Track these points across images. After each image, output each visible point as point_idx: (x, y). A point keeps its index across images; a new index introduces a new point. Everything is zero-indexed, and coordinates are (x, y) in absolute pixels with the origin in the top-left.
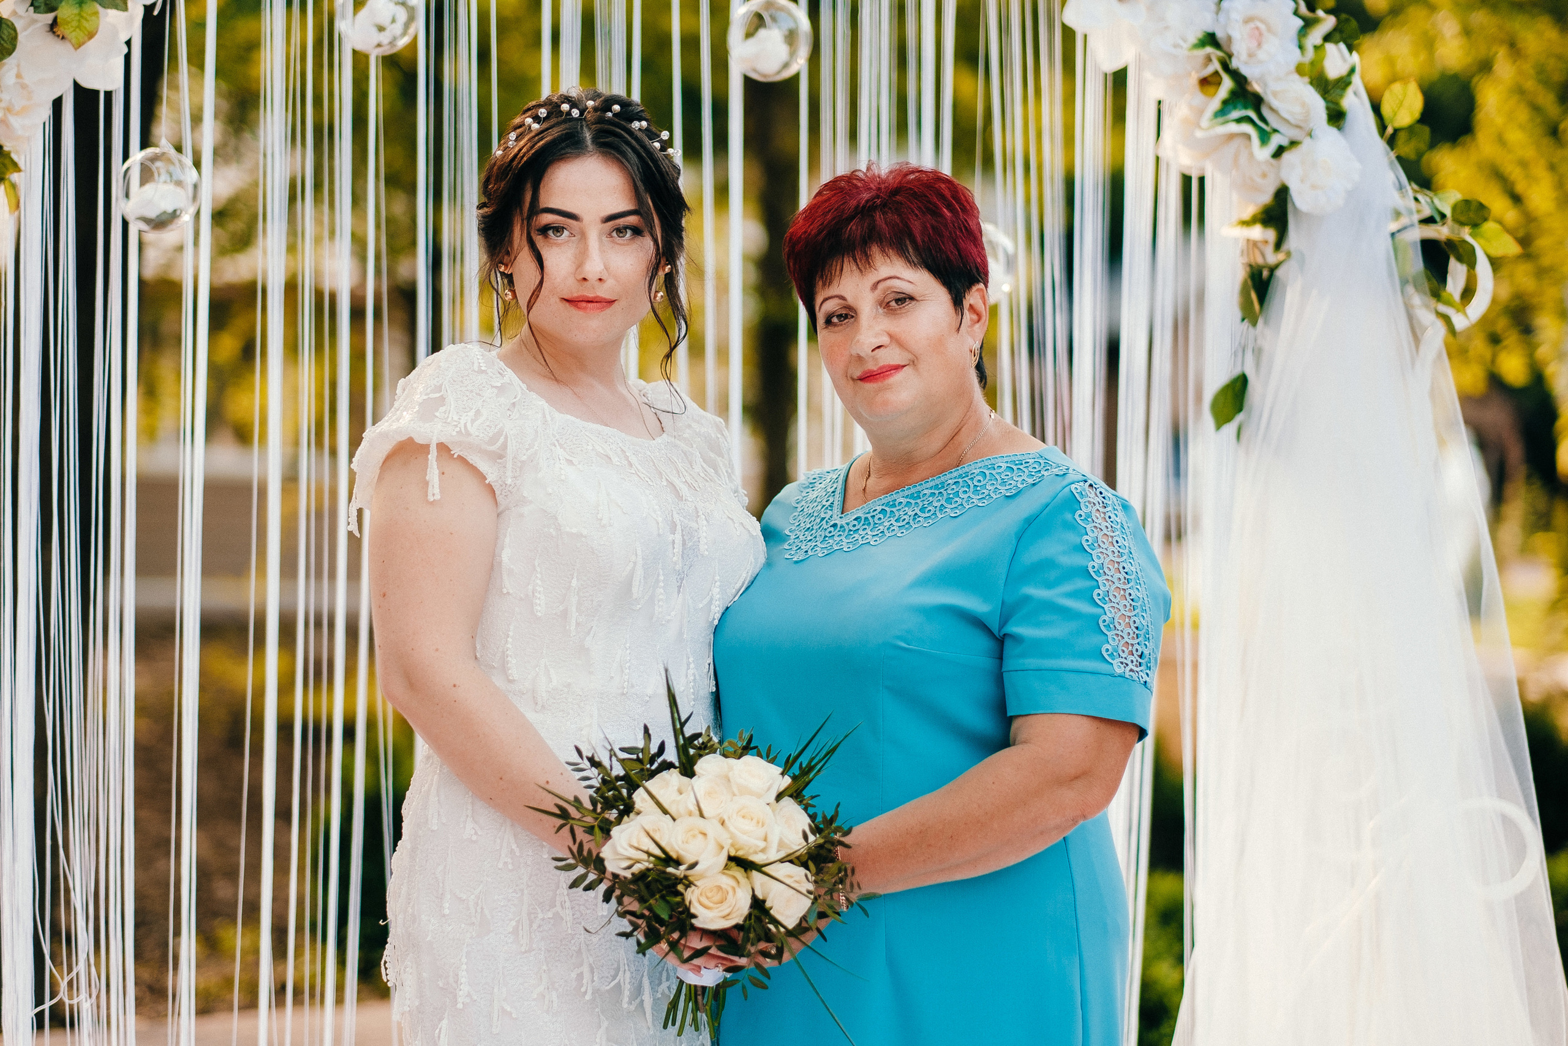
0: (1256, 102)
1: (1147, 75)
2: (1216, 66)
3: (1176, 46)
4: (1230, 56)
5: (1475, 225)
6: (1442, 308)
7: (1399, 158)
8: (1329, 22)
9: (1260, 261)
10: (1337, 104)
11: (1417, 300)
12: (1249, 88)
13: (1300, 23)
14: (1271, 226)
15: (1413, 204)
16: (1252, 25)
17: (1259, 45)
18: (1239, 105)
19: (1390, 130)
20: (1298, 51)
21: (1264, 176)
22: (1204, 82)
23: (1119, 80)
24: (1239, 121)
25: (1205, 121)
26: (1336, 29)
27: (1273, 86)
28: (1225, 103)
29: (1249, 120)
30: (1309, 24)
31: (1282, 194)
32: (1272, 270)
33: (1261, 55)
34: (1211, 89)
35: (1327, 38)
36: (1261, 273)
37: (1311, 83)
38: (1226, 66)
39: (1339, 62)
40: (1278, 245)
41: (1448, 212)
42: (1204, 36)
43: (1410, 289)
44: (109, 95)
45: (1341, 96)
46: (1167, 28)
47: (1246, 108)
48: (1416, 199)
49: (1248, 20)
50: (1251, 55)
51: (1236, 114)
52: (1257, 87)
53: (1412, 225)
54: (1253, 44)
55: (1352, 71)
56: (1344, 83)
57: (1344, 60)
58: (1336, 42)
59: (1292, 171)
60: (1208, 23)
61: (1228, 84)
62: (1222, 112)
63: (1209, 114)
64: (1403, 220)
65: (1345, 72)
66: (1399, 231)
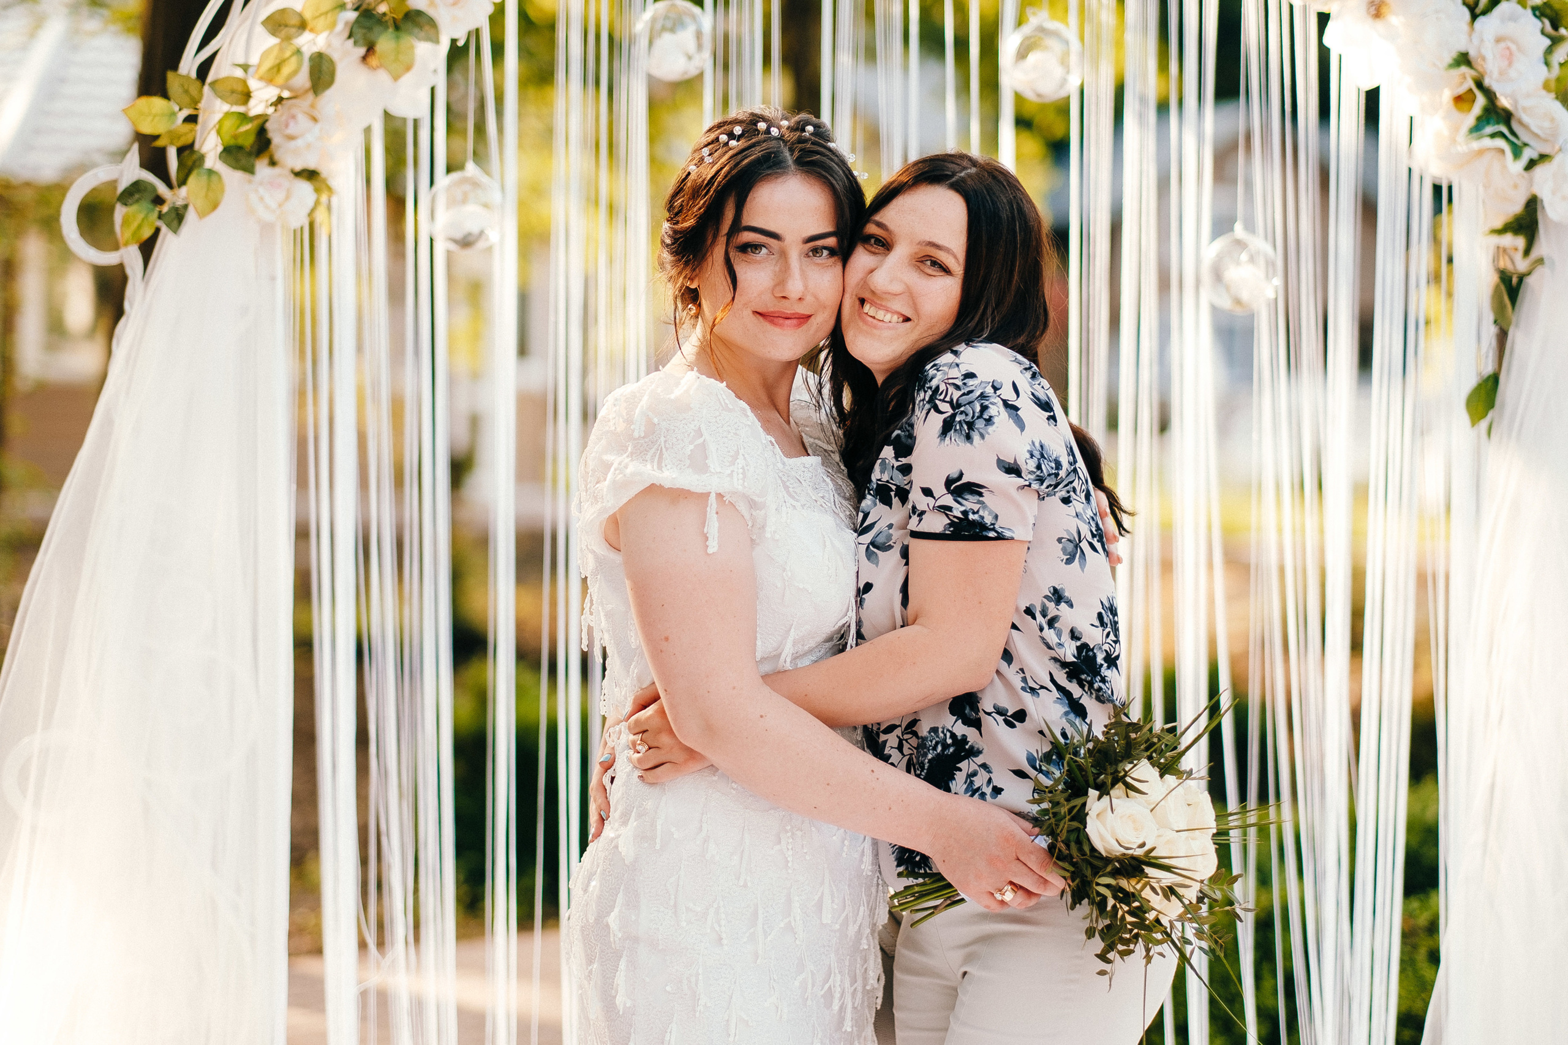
0: (1506, 117)
1: (1401, 94)
2: (1470, 84)
3: (1431, 65)
4: (1482, 76)
9: (1509, 267)
12: (1498, 104)
13: (1548, 42)
14: (1522, 234)
16: (1502, 45)
17: (1510, 64)
18: (1492, 121)
20: (1545, 68)
21: (1516, 186)
22: (1458, 99)
23: (1372, 98)
24: (1493, 136)
25: (1461, 137)
27: (1523, 103)
28: (1479, 119)
29: (1502, 135)
30: (1554, 42)
31: (1533, 204)
32: (1523, 275)
33: (1513, 73)
34: (1465, 106)
36: (1511, 281)
37: (1557, 98)
38: (1478, 85)
40: (1527, 252)
42: (1458, 56)
46: (1423, 49)
47: (1498, 123)
49: (1499, 40)
50: (1501, 73)
51: (1489, 129)
52: (1504, 102)
54: (1506, 63)
59: (1543, 182)
60: (1461, 44)
61: (1481, 101)
62: (1477, 128)
63: (1464, 130)
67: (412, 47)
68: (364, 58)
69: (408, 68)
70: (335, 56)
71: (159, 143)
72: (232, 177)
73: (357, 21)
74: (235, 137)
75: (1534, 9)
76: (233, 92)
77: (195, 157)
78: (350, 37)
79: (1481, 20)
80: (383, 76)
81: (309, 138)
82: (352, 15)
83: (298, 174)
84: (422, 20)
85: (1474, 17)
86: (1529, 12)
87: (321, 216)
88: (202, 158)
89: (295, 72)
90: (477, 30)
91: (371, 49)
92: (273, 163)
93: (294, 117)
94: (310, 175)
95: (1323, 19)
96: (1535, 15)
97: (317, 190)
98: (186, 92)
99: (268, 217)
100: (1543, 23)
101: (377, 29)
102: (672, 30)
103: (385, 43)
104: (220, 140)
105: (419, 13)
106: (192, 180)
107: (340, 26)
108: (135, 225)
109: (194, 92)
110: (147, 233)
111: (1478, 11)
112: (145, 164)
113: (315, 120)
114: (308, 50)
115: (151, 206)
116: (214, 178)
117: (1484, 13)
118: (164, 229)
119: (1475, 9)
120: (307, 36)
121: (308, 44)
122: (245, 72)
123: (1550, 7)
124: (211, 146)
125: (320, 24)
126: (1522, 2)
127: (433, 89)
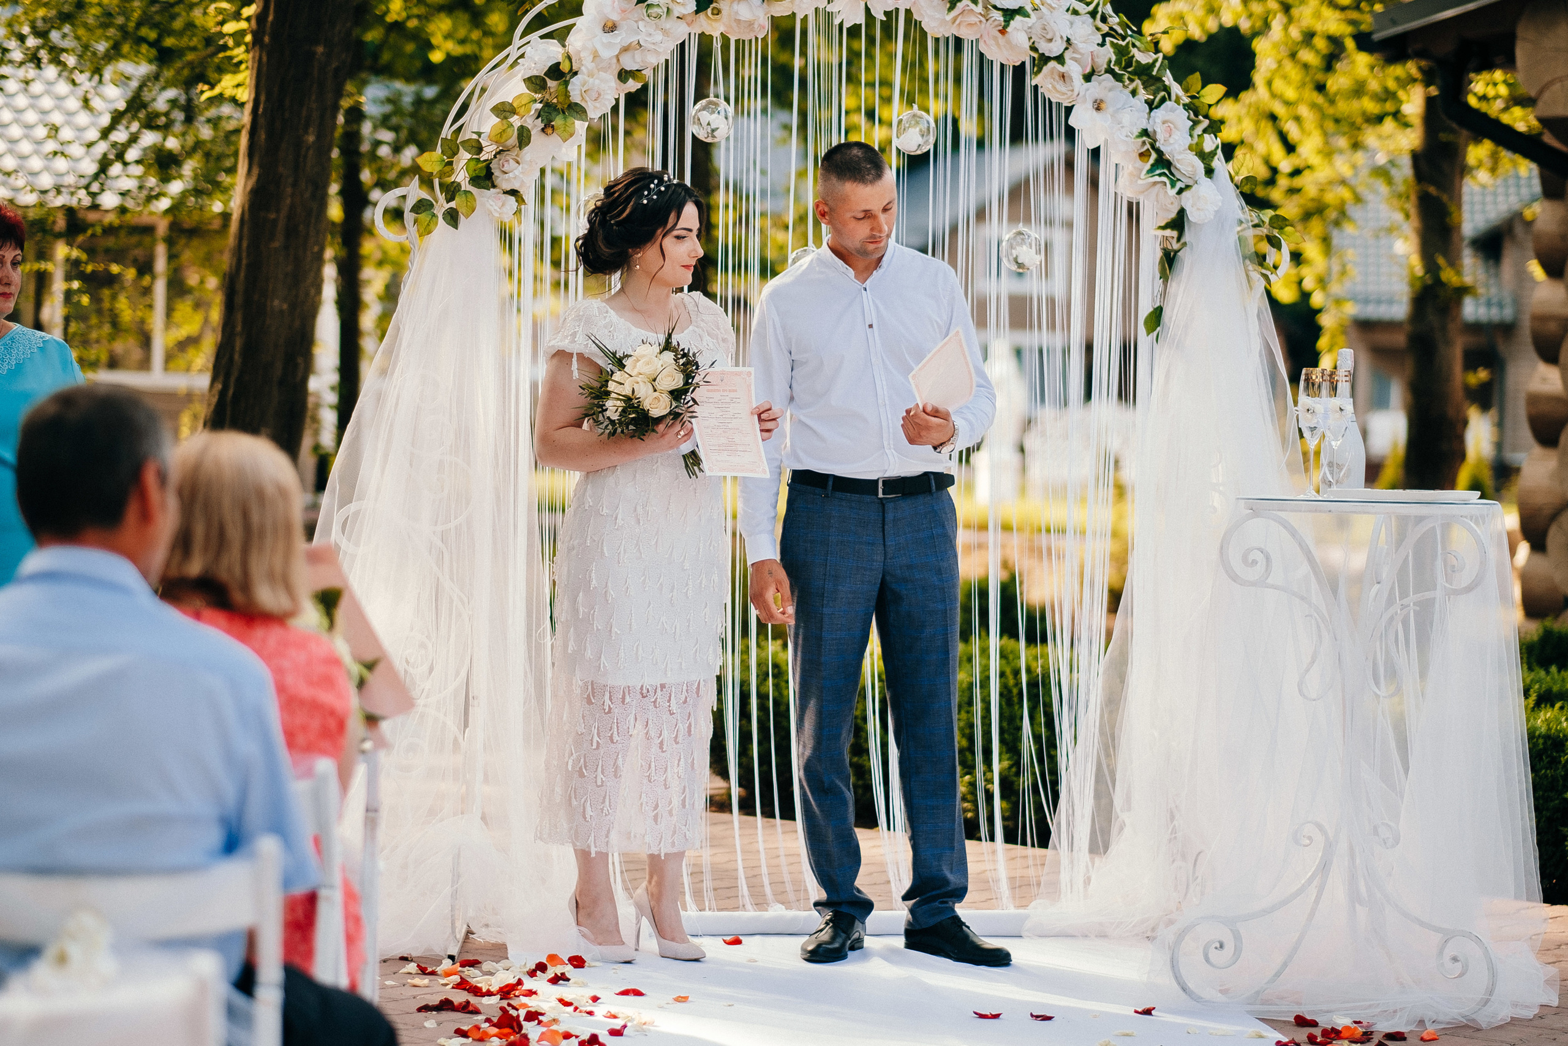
0: (1168, 164)
1: (1111, 151)
2: (1148, 146)
3: (1126, 136)
4: (1155, 141)
5: (1281, 229)
6: (1264, 271)
7: (1241, 193)
8: (1206, 123)
9: (1169, 247)
10: (1209, 165)
11: (1250, 268)
12: (1165, 158)
13: (1191, 124)
14: (1175, 229)
15: (1249, 218)
16: (1166, 124)
17: (1170, 135)
18: (1160, 167)
19: (1237, 179)
20: (1189, 138)
21: (1172, 203)
22: (1141, 155)
23: (1095, 153)
24: (1160, 175)
25: (1142, 176)
26: (1209, 126)
27: (1177, 157)
28: (1152, 165)
29: (1165, 175)
30: (1195, 123)
31: (1182, 212)
32: (1176, 252)
33: (1171, 141)
34: (1146, 159)
35: (1205, 131)
36: (1170, 255)
37: (1197, 155)
38: (1153, 146)
39: (1211, 143)
40: (1179, 239)
41: (1267, 220)
42: (1142, 131)
43: (1248, 262)
45: (1211, 160)
46: (1122, 127)
47: (1163, 168)
48: (1251, 216)
49: (1164, 122)
50: (1166, 141)
51: (1158, 172)
52: (1169, 158)
53: (1249, 228)
54: (1168, 135)
55: (1218, 148)
56: (1213, 154)
57: (1214, 143)
58: (1210, 134)
59: (1188, 201)
60: (1143, 124)
61: (1154, 156)
62: (1151, 171)
63: (1144, 172)
64: (1244, 226)
65: (1213, 148)
66: (1242, 231)
67: (572, 123)
68: (543, 130)
69: (571, 135)
70: (530, 128)
72: (477, 194)
73: (541, 109)
74: (475, 171)
75: (1184, 105)
76: (473, 147)
78: (537, 118)
79: (1154, 110)
80: (555, 138)
81: (517, 172)
82: (539, 106)
83: (506, 192)
84: (577, 109)
85: (1151, 109)
86: (1181, 106)
88: (460, 185)
89: (510, 137)
90: (605, 113)
91: (549, 124)
92: (494, 186)
93: (506, 161)
94: (513, 193)
95: (1069, 110)
96: (1185, 109)
97: (517, 201)
98: (449, 147)
100: (1188, 113)
101: (552, 113)
103: (558, 122)
104: (467, 175)
105: (576, 104)
106: (457, 197)
107: (533, 112)
109: (454, 148)
111: (1154, 106)
113: (518, 162)
114: (517, 125)
116: (467, 196)
117: (1157, 107)
119: (1151, 106)
120: (516, 117)
121: (517, 122)
122: (480, 137)
123: (1193, 104)
124: (461, 176)
125: (522, 111)
126: (1177, 101)
127: (580, 147)
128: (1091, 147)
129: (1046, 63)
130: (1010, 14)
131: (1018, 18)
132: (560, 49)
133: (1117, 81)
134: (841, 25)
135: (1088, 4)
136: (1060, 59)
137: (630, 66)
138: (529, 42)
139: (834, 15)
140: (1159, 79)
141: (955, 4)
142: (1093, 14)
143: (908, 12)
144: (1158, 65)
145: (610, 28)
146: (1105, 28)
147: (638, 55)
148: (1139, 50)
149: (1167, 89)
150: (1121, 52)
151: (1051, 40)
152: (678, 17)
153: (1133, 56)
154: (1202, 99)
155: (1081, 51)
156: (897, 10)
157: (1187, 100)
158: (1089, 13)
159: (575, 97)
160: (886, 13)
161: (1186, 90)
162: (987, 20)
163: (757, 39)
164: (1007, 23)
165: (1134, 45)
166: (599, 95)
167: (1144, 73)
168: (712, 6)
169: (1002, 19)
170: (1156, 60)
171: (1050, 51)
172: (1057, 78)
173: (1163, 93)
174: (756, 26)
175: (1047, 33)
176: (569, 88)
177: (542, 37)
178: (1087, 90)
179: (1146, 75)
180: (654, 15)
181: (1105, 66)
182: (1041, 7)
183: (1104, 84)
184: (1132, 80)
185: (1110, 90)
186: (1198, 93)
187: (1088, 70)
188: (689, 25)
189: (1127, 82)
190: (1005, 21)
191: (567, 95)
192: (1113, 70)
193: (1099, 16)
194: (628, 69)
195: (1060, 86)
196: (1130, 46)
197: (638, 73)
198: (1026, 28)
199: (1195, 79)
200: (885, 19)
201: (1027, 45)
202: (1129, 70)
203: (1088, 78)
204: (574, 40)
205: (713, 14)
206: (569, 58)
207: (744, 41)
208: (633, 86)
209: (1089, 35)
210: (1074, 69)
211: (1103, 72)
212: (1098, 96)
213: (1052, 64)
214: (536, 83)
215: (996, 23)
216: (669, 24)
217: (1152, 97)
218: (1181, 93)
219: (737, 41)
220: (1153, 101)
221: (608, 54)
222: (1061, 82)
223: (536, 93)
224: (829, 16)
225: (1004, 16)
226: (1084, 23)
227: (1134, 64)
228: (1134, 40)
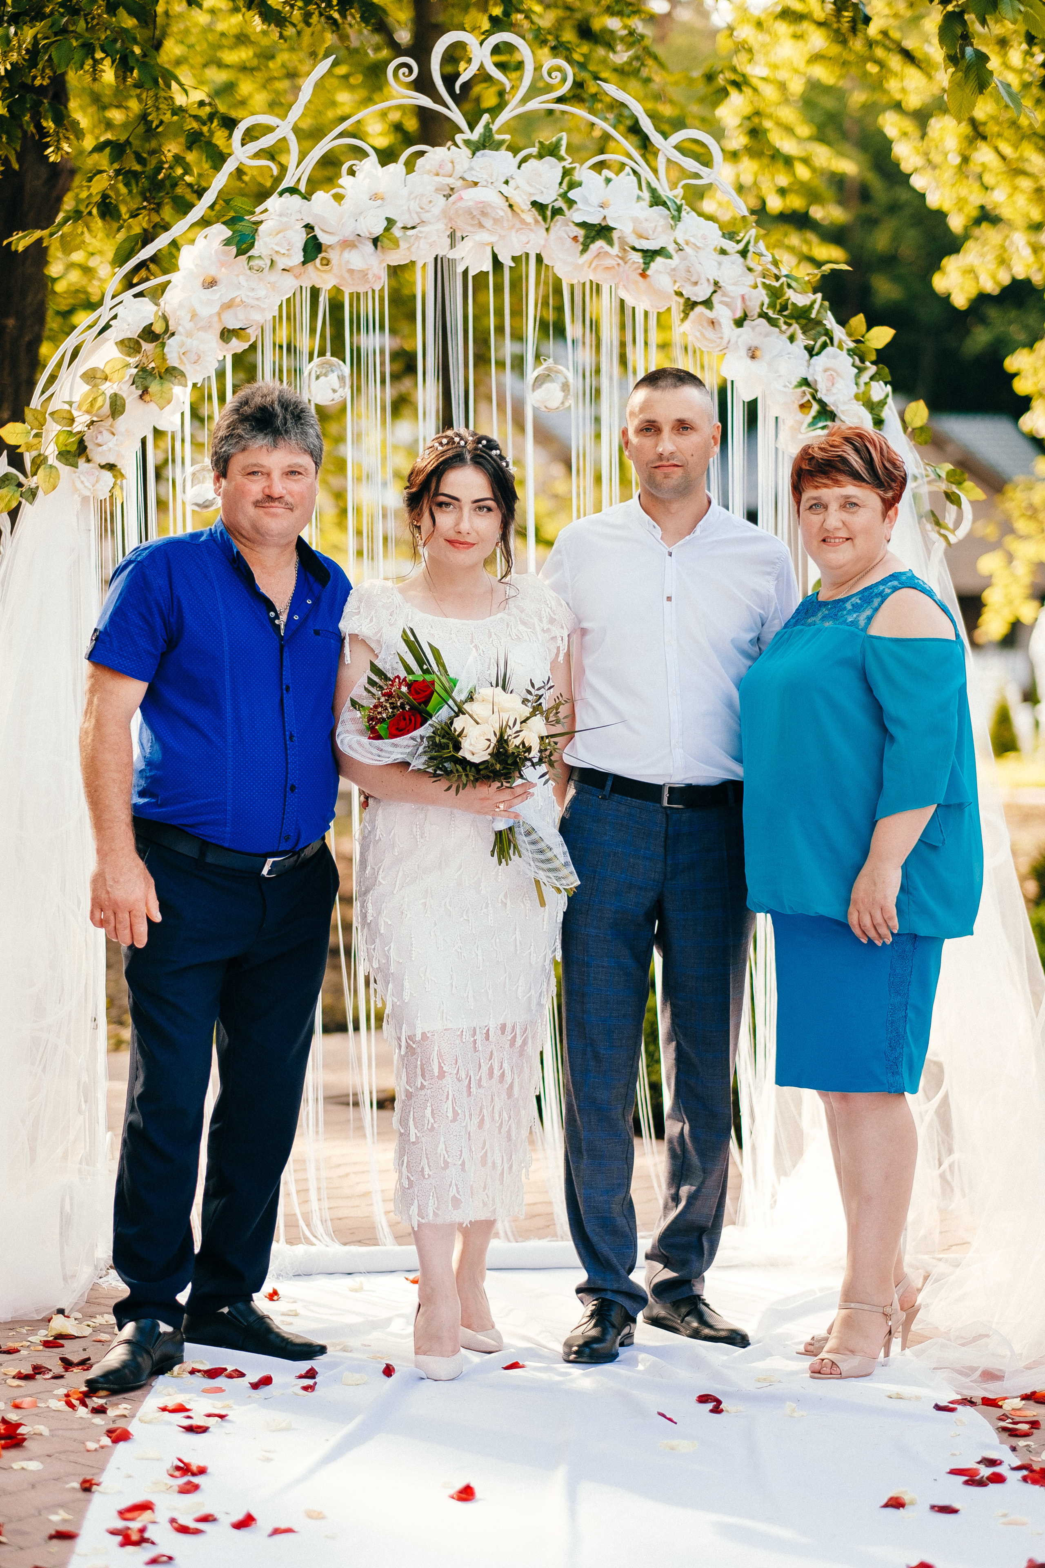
0: (833, 416)
1: (769, 403)
2: (810, 398)
3: (785, 386)
4: (816, 391)
5: (959, 483)
6: (943, 531)
8: (873, 369)
10: (879, 415)
11: (929, 526)
12: (828, 408)
13: (856, 370)
15: (924, 472)
16: (828, 373)
17: (833, 384)
18: (823, 418)
19: (910, 429)
20: (856, 387)
22: (802, 406)
23: (752, 407)
25: (803, 430)
26: (876, 373)
27: (842, 407)
28: (814, 418)
30: (861, 370)
33: (834, 390)
34: (806, 410)
35: (872, 378)
37: (863, 405)
38: (814, 398)
39: (880, 392)
41: (944, 475)
42: (801, 380)
43: (924, 520)
44: (173, 433)
45: (881, 411)
46: (780, 376)
47: (826, 420)
48: (926, 469)
49: (825, 371)
50: (829, 390)
51: (821, 424)
52: (833, 408)
53: (924, 484)
54: (831, 384)
55: (887, 396)
56: (883, 403)
57: (883, 390)
58: (878, 381)
60: (802, 373)
61: (816, 407)
62: (813, 423)
63: (805, 424)
64: (919, 481)
65: (882, 397)
66: (916, 487)
67: (171, 389)
68: (141, 397)
69: (169, 402)
70: (124, 396)
71: (19, 451)
72: (64, 470)
73: (137, 374)
74: (66, 445)
75: (849, 350)
76: (63, 418)
77: (42, 458)
78: (133, 384)
79: (815, 357)
80: (153, 406)
81: (110, 445)
82: (135, 371)
83: (102, 467)
84: (176, 373)
85: (811, 356)
86: (845, 352)
87: (117, 492)
88: (46, 458)
89: (102, 406)
90: (209, 377)
91: (145, 391)
92: (88, 461)
93: (101, 432)
94: (111, 467)
96: (849, 355)
97: (115, 476)
98: (36, 419)
99: (88, 493)
100: (853, 359)
101: (149, 379)
102: (326, 375)
103: (154, 387)
104: (56, 447)
105: (174, 368)
106: (41, 472)
107: (127, 378)
108: (7, 500)
109: (41, 420)
110: (14, 504)
111: (814, 353)
112: (10, 463)
113: (113, 434)
114: (109, 392)
115: (16, 488)
116: (54, 470)
117: (818, 354)
118: (24, 501)
119: (811, 351)
120: (108, 384)
121: (109, 388)
122: (71, 406)
123: (858, 349)
124: (51, 451)
125: (116, 376)
126: (840, 347)
127: (182, 414)
128: (748, 399)
129: (692, 309)
130: (650, 255)
131: (659, 260)
132: (155, 308)
133: (773, 326)
134: (465, 273)
135: (738, 242)
136: (707, 303)
137: (233, 324)
138: (121, 302)
139: (457, 262)
140: (819, 323)
141: (588, 246)
142: (744, 253)
143: (539, 259)
144: (817, 306)
145: (211, 283)
146: (759, 269)
147: (241, 315)
148: (795, 290)
149: (828, 333)
150: (775, 293)
151: (696, 283)
152: (283, 270)
153: (788, 299)
154: (867, 343)
155: (731, 294)
156: (527, 254)
157: (852, 345)
158: (738, 252)
159: (173, 360)
160: (514, 259)
161: (850, 334)
162: (626, 263)
163: (373, 291)
164: (647, 264)
165: (789, 286)
166: (199, 357)
167: (802, 316)
168: (320, 256)
169: (641, 261)
170: (814, 302)
171: (696, 295)
172: (705, 324)
173: (824, 338)
174: (370, 276)
175: (691, 276)
176: (165, 350)
177: (135, 296)
178: (739, 336)
179: (804, 318)
180: (256, 268)
181: (758, 310)
182: (685, 247)
183: (758, 329)
184: (790, 325)
185: (767, 335)
186: (863, 337)
187: (739, 314)
188: (296, 277)
189: (784, 327)
190: (645, 263)
191: (164, 359)
192: (766, 313)
193: (750, 255)
194: (231, 328)
195: (710, 333)
196: (785, 287)
197: (242, 332)
198: (668, 271)
199: (858, 321)
200: (513, 265)
201: (671, 288)
202: (785, 313)
203: (739, 323)
204: (171, 300)
205: (322, 264)
206: (165, 319)
207: (358, 294)
208: (238, 346)
209: (740, 276)
210: (724, 314)
211: (756, 317)
212: (754, 343)
213: (699, 309)
214: (131, 346)
215: (636, 265)
216: (275, 277)
217: (812, 343)
218: (844, 337)
219: (351, 294)
220: (813, 348)
221: (206, 311)
222: (710, 329)
223: (130, 356)
224: (452, 262)
225: (644, 257)
226: (733, 263)
227: (790, 307)
228: (789, 281)
